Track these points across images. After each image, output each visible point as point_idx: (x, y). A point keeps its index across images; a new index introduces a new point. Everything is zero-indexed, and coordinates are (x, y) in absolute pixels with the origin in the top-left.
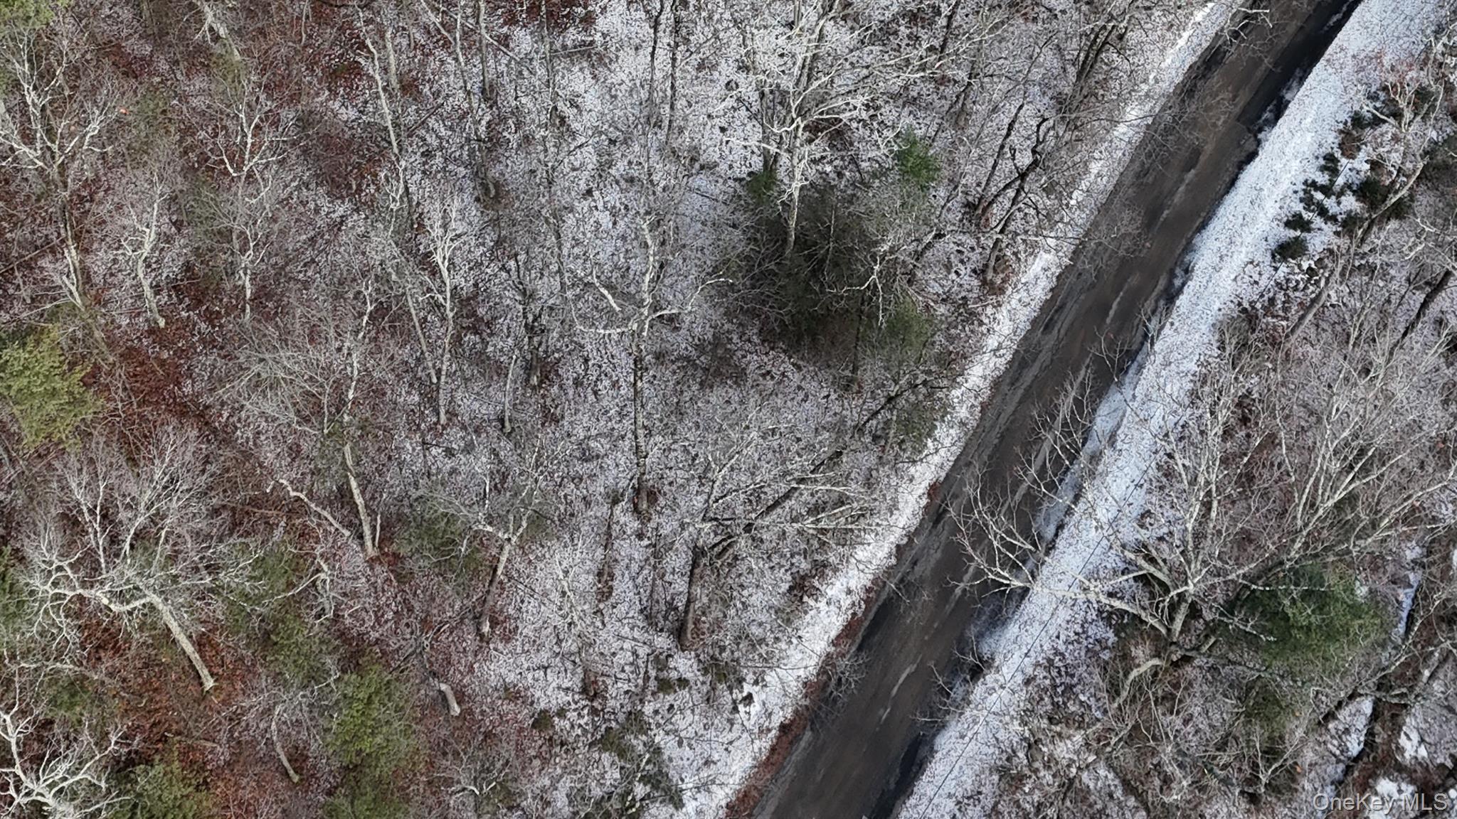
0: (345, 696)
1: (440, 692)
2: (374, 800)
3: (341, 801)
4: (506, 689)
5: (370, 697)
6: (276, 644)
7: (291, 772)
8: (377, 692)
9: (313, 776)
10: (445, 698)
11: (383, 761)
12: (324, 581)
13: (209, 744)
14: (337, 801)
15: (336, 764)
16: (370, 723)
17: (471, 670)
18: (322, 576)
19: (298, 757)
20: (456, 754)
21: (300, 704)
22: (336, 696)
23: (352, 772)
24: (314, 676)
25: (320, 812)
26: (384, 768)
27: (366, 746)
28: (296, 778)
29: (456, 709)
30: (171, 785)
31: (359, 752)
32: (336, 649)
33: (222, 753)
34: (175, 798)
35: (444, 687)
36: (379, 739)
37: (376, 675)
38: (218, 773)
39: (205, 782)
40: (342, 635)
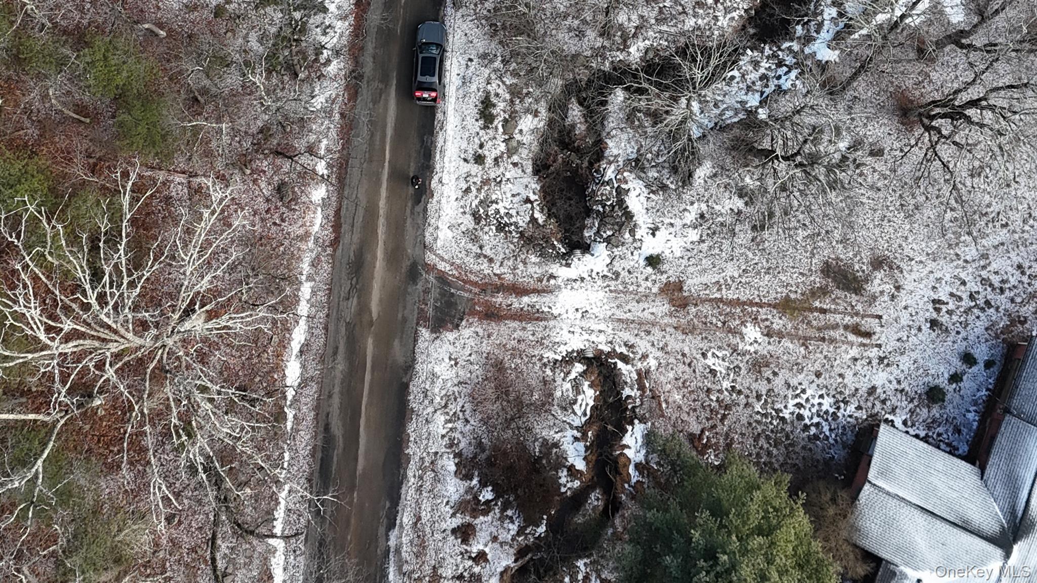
0: (88, 63)
1: (147, 29)
2: (142, 106)
3: (123, 117)
4: (187, 7)
5: (104, 55)
6: (25, 59)
7: (83, 119)
8: (107, 50)
9: (97, 114)
10: (152, 31)
11: (134, 83)
12: (32, 9)
13: (21, 132)
14: (120, 119)
15: (108, 101)
16: (113, 69)
17: (159, 8)
18: (29, 7)
19: (80, 109)
20: (176, 57)
21: (62, 82)
22: (82, 66)
23: (120, 99)
24: (61, 63)
25: (114, 129)
26: (136, 86)
27: (119, 81)
28: (88, 120)
29: (163, 33)
30: (12, 164)
31: (117, 87)
32: (66, 41)
33: (32, 132)
34: (20, 170)
35: (146, 26)
36: (125, 74)
37: (99, 42)
38: (38, 143)
39: (32, 152)
40: (65, 32)
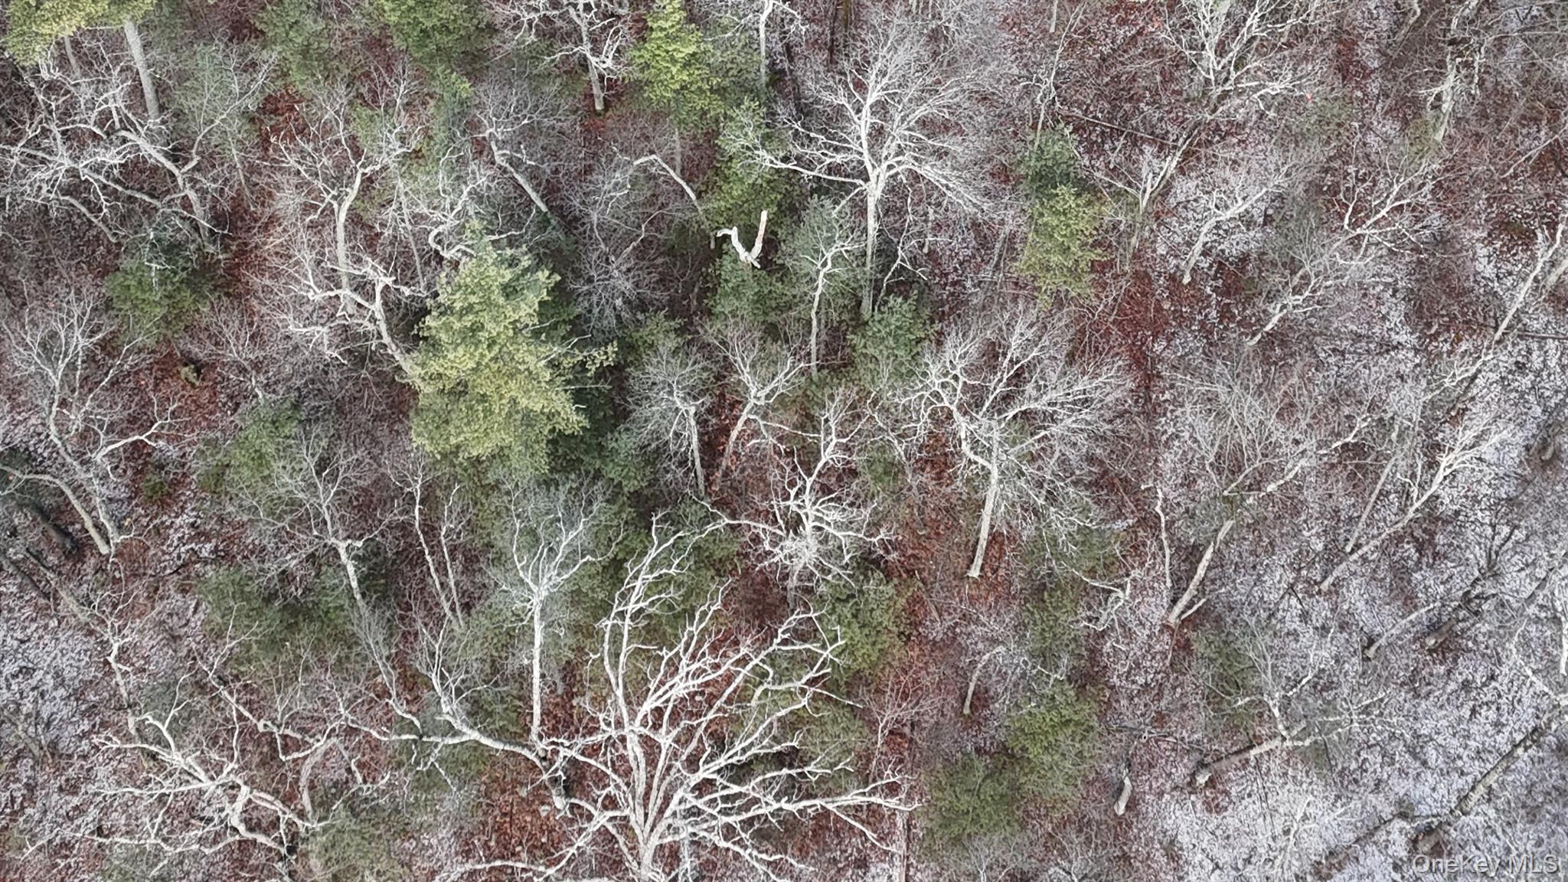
0: (1053, 698)
1: (1122, 783)
2: (1002, 796)
3: (980, 765)
4: (1172, 842)
5: (1070, 721)
6: (1044, 601)
7: (968, 703)
8: (1077, 724)
9: (979, 723)
10: (1120, 790)
11: (1034, 777)
12: (1118, 598)
13: (935, 614)
14: (976, 763)
15: (1001, 736)
16: (1051, 738)
17: (1161, 794)
18: (1121, 594)
19: (982, 698)
20: (1088, 840)
21: (1018, 665)
22: (1047, 691)
23: (1006, 757)
24: (1045, 657)
25: (959, 755)
26: (1030, 783)
27: (1034, 751)
28: (967, 711)
29: (1121, 808)
30: (887, 611)
31: (1024, 749)
32: (1080, 656)
33: (937, 631)
34: (881, 623)
35: (1127, 781)
36: (1047, 759)
37: (1087, 710)
38: (922, 640)
39: (909, 637)
40: (1092, 651)
